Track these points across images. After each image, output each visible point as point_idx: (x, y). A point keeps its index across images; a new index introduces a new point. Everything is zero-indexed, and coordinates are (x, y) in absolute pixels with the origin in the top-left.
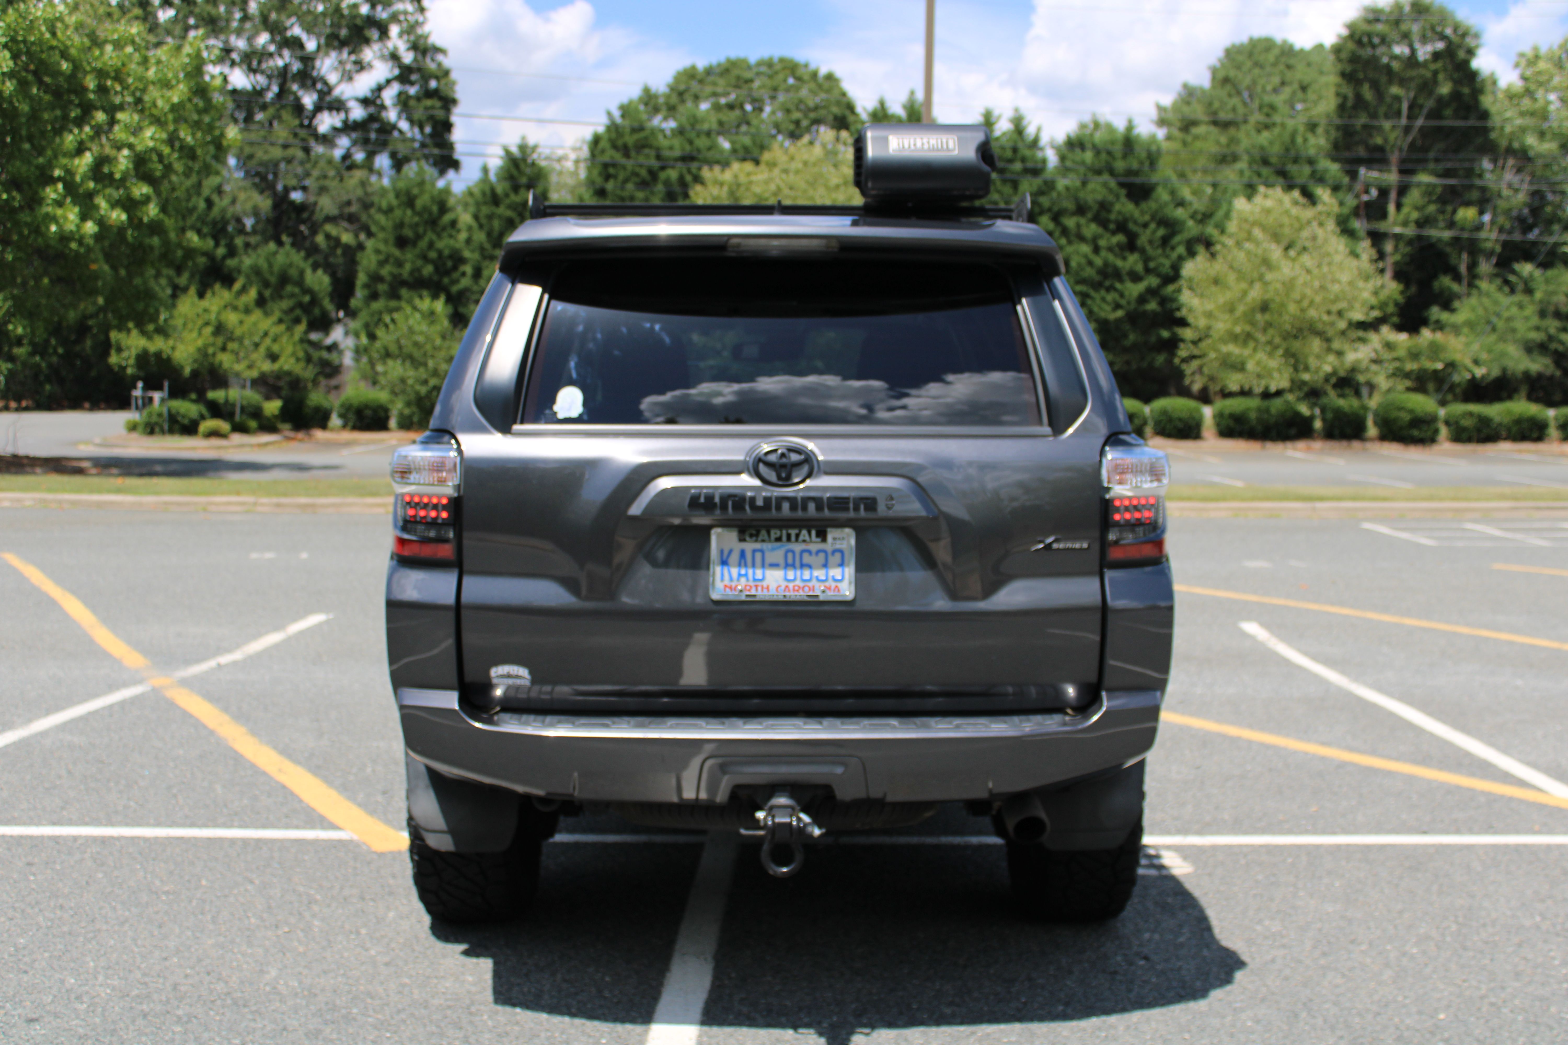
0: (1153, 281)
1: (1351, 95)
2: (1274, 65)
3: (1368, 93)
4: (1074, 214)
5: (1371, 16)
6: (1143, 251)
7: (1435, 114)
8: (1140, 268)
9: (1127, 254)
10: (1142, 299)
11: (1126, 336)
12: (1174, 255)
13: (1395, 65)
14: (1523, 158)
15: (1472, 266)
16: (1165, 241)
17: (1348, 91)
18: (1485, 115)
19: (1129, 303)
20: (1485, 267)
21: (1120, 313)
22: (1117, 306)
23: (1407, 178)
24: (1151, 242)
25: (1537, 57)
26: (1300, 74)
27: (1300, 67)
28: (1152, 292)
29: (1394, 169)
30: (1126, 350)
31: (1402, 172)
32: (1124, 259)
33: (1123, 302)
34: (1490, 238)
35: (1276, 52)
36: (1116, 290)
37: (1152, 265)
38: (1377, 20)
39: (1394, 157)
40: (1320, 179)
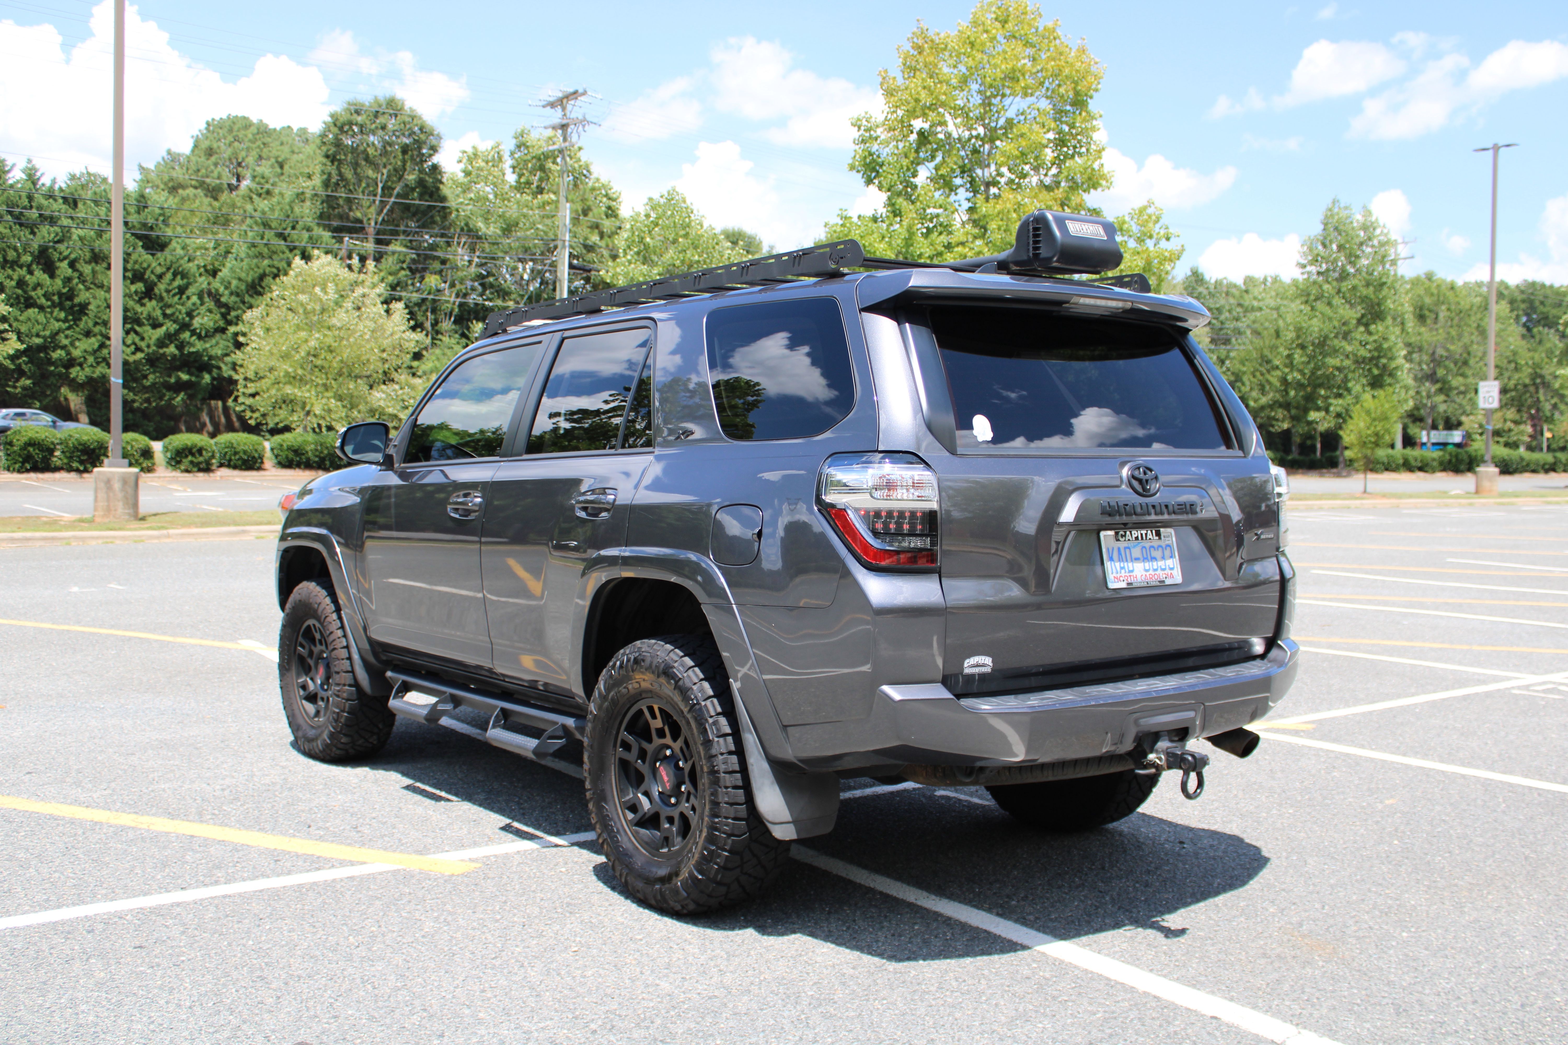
0: (172, 327)
1: (334, 173)
2: (253, 141)
3: (348, 173)
4: (89, 262)
5: (352, 108)
6: (161, 299)
7: (404, 195)
8: (158, 313)
9: (146, 301)
10: (161, 344)
11: (145, 377)
12: (189, 304)
13: (371, 151)
14: (474, 236)
15: (435, 323)
16: (182, 290)
17: (332, 169)
18: (443, 199)
19: (148, 346)
20: (446, 325)
21: (139, 356)
22: (138, 349)
23: (383, 248)
24: (168, 291)
25: (476, 155)
26: (275, 150)
27: (275, 145)
28: (170, 337)
29: (371, 239)
30: (146, 389)
31: (379, 242)
32: (143, 305)
33: (143, 345)
34: (450, 299)
35: (253, 130)
36: (136, 333)
37: (168, 311)
38: (358, 112)
39: (371, 230)
40: (314, 242)
